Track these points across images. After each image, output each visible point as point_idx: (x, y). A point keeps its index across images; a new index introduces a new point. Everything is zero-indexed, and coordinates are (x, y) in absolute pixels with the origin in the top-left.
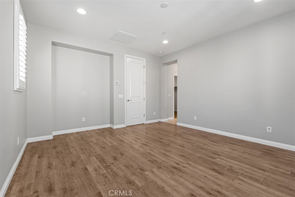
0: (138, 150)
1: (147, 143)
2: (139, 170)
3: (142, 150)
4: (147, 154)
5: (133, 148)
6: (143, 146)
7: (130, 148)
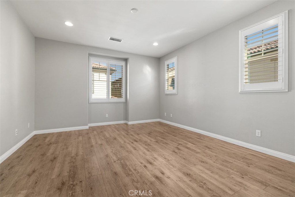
0: (159, 155)
1: (145, 166)
2: (159, 142)
3: (155, 155)
4: (150, 150)
5: (165, 158)
6: (153, 159)
7: (169, 159)
